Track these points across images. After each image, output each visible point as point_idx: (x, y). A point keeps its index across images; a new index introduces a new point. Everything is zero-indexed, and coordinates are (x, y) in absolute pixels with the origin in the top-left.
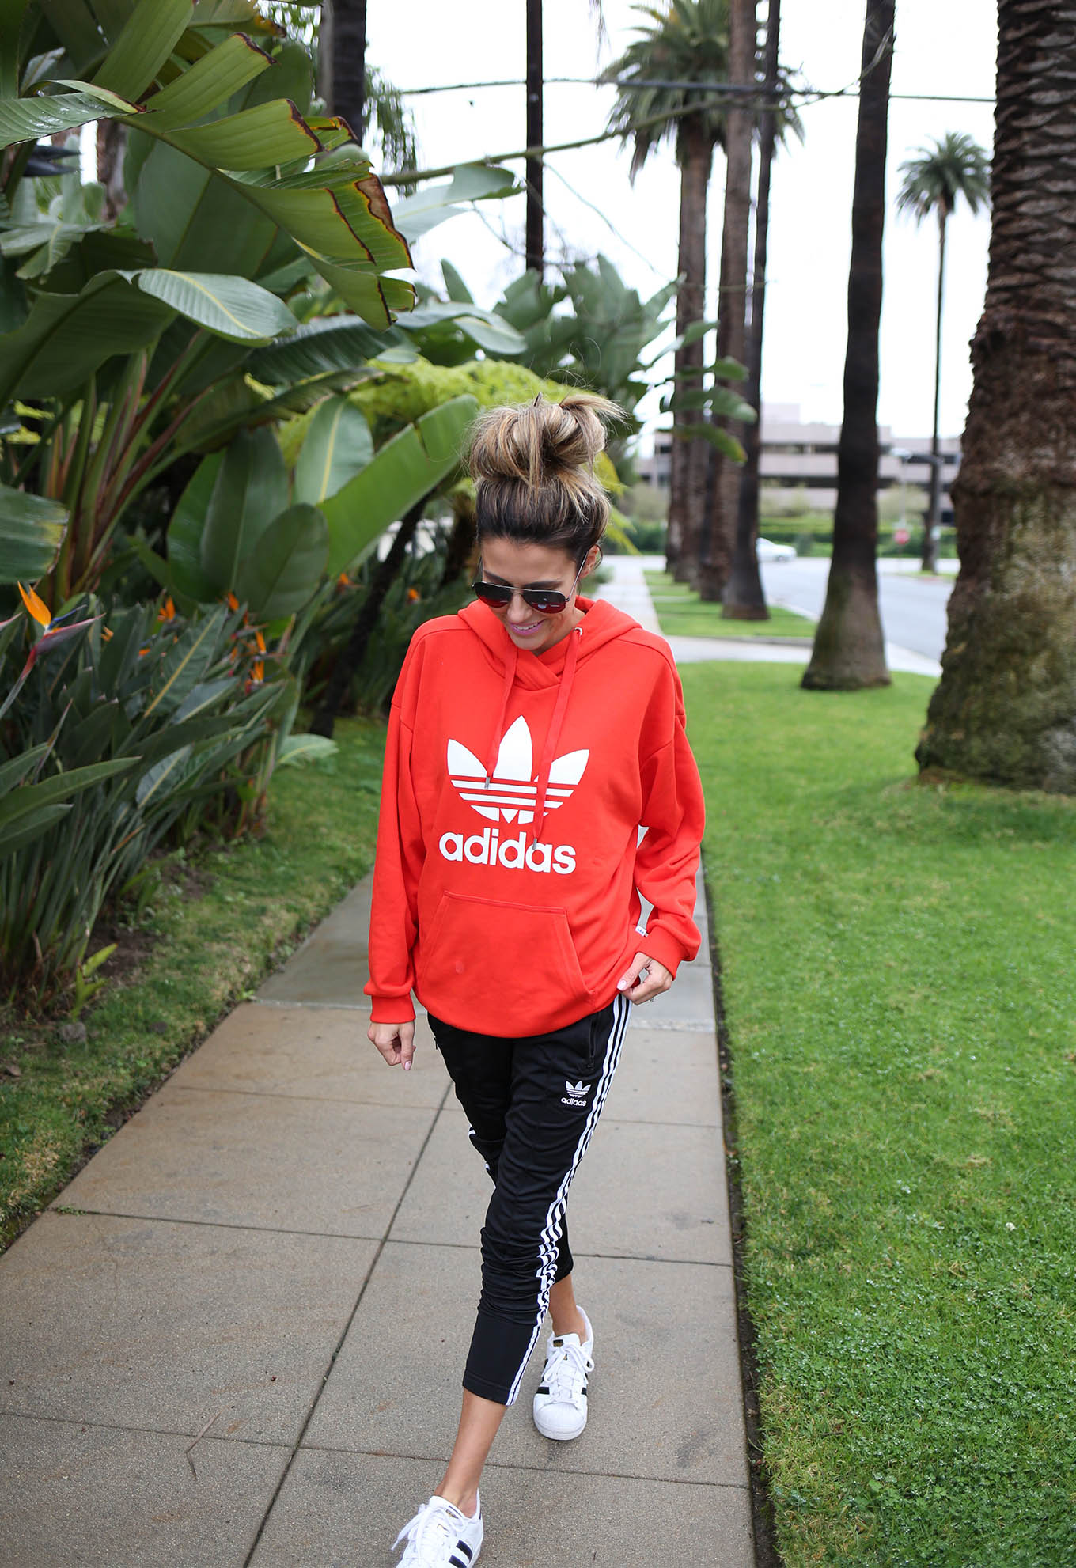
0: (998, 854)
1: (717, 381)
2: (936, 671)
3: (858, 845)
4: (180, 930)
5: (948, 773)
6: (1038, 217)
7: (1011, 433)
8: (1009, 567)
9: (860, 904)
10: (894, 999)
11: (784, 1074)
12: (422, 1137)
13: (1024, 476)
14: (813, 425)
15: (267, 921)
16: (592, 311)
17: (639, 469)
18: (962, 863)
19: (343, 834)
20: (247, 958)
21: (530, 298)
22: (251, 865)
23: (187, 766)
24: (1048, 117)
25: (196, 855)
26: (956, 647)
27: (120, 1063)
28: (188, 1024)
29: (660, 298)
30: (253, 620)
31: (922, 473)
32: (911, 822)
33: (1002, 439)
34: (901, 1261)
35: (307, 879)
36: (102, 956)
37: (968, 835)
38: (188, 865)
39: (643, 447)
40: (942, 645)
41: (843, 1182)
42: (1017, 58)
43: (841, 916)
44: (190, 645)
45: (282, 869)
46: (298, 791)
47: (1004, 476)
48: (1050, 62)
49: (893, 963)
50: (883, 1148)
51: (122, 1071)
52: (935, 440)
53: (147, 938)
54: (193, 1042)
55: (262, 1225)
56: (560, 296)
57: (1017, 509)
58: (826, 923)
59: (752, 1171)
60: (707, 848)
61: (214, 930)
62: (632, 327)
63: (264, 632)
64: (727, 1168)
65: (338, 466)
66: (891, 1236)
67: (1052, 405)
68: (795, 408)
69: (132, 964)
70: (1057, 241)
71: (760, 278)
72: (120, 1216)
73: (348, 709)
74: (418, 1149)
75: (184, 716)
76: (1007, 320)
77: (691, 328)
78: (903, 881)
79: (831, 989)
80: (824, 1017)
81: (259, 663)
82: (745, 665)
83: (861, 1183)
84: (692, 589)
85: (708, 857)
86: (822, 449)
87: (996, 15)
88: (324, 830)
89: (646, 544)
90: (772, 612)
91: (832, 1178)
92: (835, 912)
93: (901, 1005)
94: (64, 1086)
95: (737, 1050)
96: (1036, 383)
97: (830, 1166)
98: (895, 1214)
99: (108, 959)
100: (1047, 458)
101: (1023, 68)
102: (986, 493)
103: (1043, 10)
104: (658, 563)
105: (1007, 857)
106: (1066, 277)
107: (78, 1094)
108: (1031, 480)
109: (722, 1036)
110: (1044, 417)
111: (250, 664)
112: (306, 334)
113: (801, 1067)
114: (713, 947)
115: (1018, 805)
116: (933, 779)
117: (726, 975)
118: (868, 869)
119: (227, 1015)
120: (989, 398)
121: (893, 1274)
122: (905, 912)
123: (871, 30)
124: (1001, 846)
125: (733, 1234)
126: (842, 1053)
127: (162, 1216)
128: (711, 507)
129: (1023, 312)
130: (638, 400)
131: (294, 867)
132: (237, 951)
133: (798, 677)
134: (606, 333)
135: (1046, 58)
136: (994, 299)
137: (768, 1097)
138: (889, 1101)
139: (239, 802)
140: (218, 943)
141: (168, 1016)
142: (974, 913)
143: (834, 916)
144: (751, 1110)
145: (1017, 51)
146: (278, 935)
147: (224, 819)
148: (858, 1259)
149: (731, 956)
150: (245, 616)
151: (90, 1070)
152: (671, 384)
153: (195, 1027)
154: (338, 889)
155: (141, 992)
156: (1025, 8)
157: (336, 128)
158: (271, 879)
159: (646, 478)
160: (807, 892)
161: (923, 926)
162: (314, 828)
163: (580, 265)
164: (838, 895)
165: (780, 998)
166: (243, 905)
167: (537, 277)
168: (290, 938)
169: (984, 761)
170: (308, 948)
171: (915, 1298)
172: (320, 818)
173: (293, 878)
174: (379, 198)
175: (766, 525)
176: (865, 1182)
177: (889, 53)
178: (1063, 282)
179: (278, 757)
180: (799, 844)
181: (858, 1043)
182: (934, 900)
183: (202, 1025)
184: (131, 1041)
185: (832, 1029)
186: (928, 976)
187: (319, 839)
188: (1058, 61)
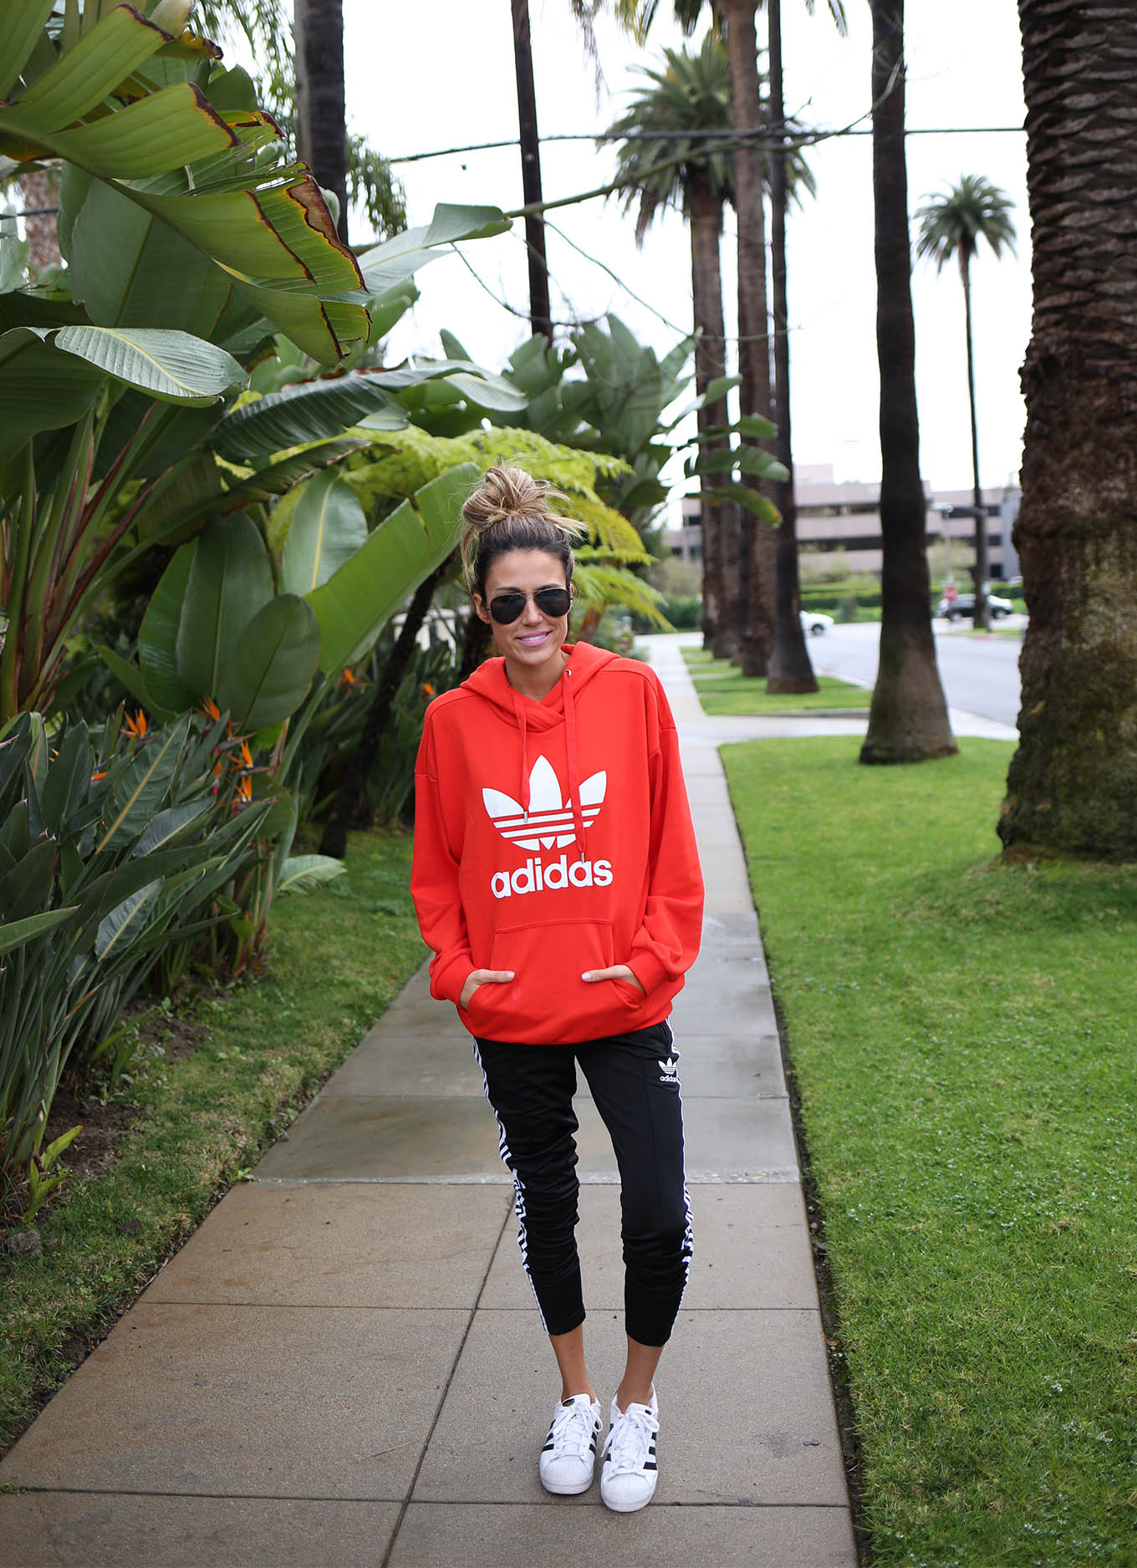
0: (1104, 938)
1: (743, 439)
2: (1015, 735)
3: (944, 939)
4: (164, 1099)
5: (1036, 849)
6: (1082, 230)
7: (1074, 466)
8: (1085, 613)
9: (953, 1010)
10: (1010, 1126)
11: (888, 1235)
12: (454, 1350)
13: (1094, 512)
14: (847, 485)
15: (267, 1080)
16: (605, 374)
17: (668, 543)
18: (1065, 952)
19: (357, 966)
20: (242, 1129)
21: (538, 365)
22: (250, 1012)
23: (156, 906)
24: (1085, 122)
25: (185, 1004)
26: (1033, 707)
27: (80, 1281)
28: (168, 1219)
29: (678, 354)
30: (237, 730)
31: (967, 527)
32: (1001, 907)
33: (1065, 473)
34: (1064, 1493)
35: (314, 1023)
36: (64, 1141)
37: (1067, 919)
38: (176, 1017)
39: (671, 516)
40: (1017, 706)
41: (977, 1380)
42: (1045, 63)
43: (933, 1026)
44: (148, 765)
45: (286, 1013)
46: (306, 918)
47: (1072, 513)
48: (1082, 63)
49: (1002, 1082)
50: (1020, 1329)
51: (83, 1290)
52: (977, 491)
53: (123, 1112)
54: (178, 1239)
55: (252, 1490)
56: (569, 360)
57: (1089, 549)
58: (917, 1036)
59: (861, 1370)
60: (774, 954)
61: (204, 1096)
62: (650, 388)
63: (251, 743)
64: (830, 1364)
65: (330, 550)
66: (1047, 1457)
67: (1117, 432)
68: (828, 469)
69: (103, 1147)
70: (1107, 253)
71: (782, 325)
72: (72, 1491)
73: (363, 822)
74: (448, 1367)
75: (150, 847)
76: (1059, 343)
77: (712, 385)
78: (1000, 978)
79: (932, 1119)
80: (929, 1156)
81: (246, 777)
82: (798, 741)
83: (999, 1380)
84: (733, 665)
85: (775, 964)
86: (861, 509)
87: (1018, 19)
88: (336, 963)
89: (683, 621)
90: (820, 683)
91: (962, 1376)
92: (926, 1021)
93: (1018, 1135)
94: (10, 1316)
95: (830, 1204)
96: (1098, 409)
97: (958, 1359)
98: (1047, 1423)
99: (72, 1142)
100: (1117, 490)
101: (1052, 72)
102: (1052, 534)
103: (1069, 9)
104: (696, 639)
105: (1114, 941)
106: (1120, 292)
107: (26, 1326)
108: (1101, 515)
109: (809, 1187)
110: (1109, 445)
111: (235, 780)
112: (277, 402)
113: (906, 1223)
114: (788, 1073)
115: (1119, 879)
116: (1020, 856)
117: (807, 1109)
118: (958, 967)
119: (218, 1201)
120: (1046, 429)
121: (1056, 1513)
122: (1007, 1016)
123: (880, 59)
124: (1106, 929)
125: (845, 1458)
126: (956, 1203)
127: (125, 1488)
128: (746, 577)
129: (1076, 333)
130: (661, 465)
131: (300, 1010)
132: (232, 1120)
133: (856, 751)
134: (621, 395)
135: (1077, 60)
136: (1043, 322)
137: (872, 1268)
138: (1019, 1262)
139: (235, 938)
140: (208, 1111)
141: (145, 1213)
142: (1087, 1012)
143: (925, 1027)
144: (854, 1285)
145: (1045, 55)
146: (280, 1095)
147: (218, 959)
148: (1009, 1491)
149: (811, 1085)
150: (228, 726)
151: (44, 1291)
152: (695, 446)
153: (178, 1223)
154: (353, 1032)
155: (112, 1182)
156: (1049, 9)
157: (257, 124)
158: (273, 1027)
159: (677, 551)
160: (892, 999)
161: (1029, 1031)
162: (324, 960)
163: (589, 325)
164: (927, 1000)
165: (874, 1135)
166: (239, 1061)
167: (545, 340)
168: (295, 1097)
169: (1077, 832)
170: (317, 1107)
171: (1090, 1548)
172: (332, 948)
173: (298, 1024)
174: (317, 205)
175: (807, 593)
176: (1004, 1378)
177: (901, 83)
178: (1117, 297)
179: (278, 882)
180: (876, 940)
181: (973, 1188)
182: (1039, 1000)
183: (186, 1218)
184: (96, 1249)
185: (939, 1171)
186: (1045, 1095)
187: (330, 973)
188: (1090, 62)
